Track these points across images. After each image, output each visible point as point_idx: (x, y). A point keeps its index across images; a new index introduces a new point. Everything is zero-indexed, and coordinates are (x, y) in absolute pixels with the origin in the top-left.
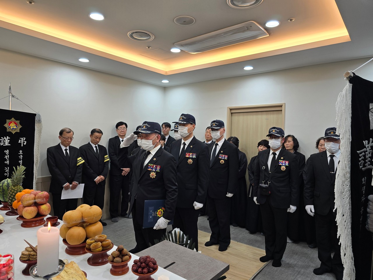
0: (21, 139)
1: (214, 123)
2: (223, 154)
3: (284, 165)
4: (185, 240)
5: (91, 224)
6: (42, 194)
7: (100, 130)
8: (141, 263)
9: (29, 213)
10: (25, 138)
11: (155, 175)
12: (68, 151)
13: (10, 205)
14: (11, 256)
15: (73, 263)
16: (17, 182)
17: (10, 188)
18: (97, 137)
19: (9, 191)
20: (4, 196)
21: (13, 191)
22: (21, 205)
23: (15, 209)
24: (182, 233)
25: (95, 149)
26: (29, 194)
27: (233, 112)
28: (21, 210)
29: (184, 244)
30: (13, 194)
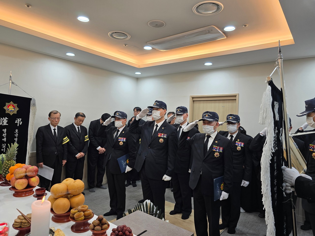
1: (179, 109)
3: (240, 145)
4: (155, 210)
5: (74, 196)
6: (32, 168)
8: (119, 232)
9: (21, 184)
10: (21, 119)
12: (56, 131)
13: (4, 177)
14: (7, 225)
15: (60, 230)
16: (11, 157)
17: (4, 162)
18: (80, 120)
19: (4, 165)
21: (7, 165)
22: (14, 177)
23: (8, 180)
24: (152, 204)
25: (77, 129)
26: (21, 168)
27: (195, 100)
28: (13, 182)
29: (154, 214)
30: (7, 167)
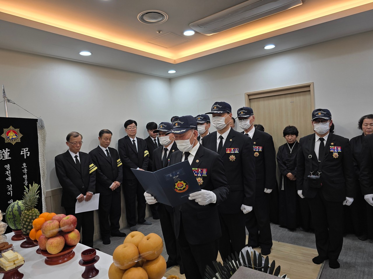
0: (23, 150)
1: (242, 111)
2: (256, 145)
3: (336, 151)
6: (67, 218)
7: (108, 130)
9: (55, 246)
10: (27, 149)
11: (203, 181)
12: (78, 158)
13: (25, 235)
16: (31, 204)
17: (23, 213)
18: (107, 138)
19: (22, 217)
20: (16, 222)
21: (27, 216)
22: (42, 235)
23: (33, 240)
27: (251, 97)
28: (43, 243)
29: (262, 268)
30: (28, 220)
